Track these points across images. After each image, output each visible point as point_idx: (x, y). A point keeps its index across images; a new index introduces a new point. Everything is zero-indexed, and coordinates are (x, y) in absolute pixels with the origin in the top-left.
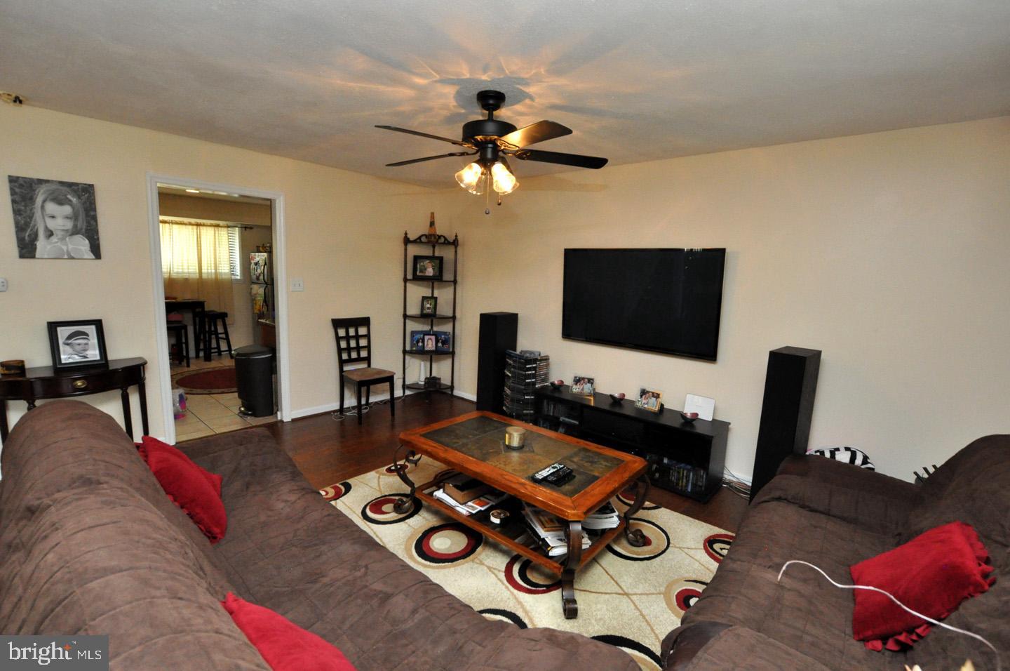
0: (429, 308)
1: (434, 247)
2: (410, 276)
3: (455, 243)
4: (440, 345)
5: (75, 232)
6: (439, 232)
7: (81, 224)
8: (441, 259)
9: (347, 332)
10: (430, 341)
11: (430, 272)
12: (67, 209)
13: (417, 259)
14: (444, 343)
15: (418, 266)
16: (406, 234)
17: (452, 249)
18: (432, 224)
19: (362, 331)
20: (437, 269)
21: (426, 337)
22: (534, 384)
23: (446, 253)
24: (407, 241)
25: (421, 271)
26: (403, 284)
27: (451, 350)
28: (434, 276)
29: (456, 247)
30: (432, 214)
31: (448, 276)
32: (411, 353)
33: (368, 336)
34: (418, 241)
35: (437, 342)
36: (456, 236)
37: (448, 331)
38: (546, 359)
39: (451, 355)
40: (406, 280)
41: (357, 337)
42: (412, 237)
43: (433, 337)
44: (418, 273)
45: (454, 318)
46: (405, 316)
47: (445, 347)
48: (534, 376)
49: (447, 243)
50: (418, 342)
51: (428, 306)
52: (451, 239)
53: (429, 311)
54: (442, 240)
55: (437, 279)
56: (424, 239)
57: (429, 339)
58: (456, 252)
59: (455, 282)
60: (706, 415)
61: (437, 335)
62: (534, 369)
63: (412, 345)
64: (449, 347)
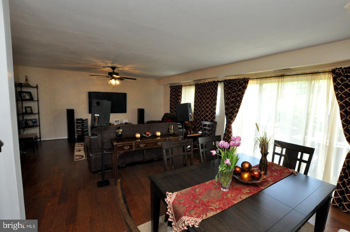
0: (29, 111)
1: (21, 88)
2: (19, 99)
3: (37, 87)
4: (33, 124)
8: (30, 93)
10: (30, 123)
11: (27, 97)
14: (35, 123)
17: (36, 89)
18: (27, 80)
20: (30, 97)
24: (16, 85)
27: (38, 124)
28: (29, 99)
29: (37, 89)
30: (26, 77)
31: (34, 99)
32: (21, 128)
34: (20, 85)
36: (37, 85)
37: (36, 118)
39: (39, 127)
40: (17, 101)
42: (18, 84)
43: (30, 121)
44: (23, 98)
45: (39, 113)
46: (19, 114)
50: (23, 124)
51: (29, 110)
54: (30, 86)
55: (31, 100)
57: (29, 122)
58: (37, 90)
59: (38, 101)
64: (37, 124)
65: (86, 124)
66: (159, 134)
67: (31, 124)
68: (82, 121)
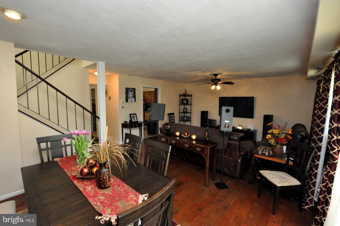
1: (185, 97)
2: (181, 103)
3: (191, 96)
4: (187, 119)
5: (133, 97)
6: (187, 94)
7: (134, 96)
8: (187, 99)
9: (170, 116)
11: (185, 102)
12: (132, 93)
13: (182, 100)
14: (188, 119)
15: (183, 101)
16: (180, 94)
18: (186, 92)
19: (173, 116)
21: (185, 117)
22: (214, 125)
23: (189, 98)
24: (180, 96)
25: (183, 102)
26: (179, 105)
27: (190, 120)
28: (186, 103)
29: (191, 97)
30: (186, 89)
31: (189, 103)
32: (181, 121)
33: (174, 117)
34: (182, 96)
35: (187, 118)
36: (191, 94)
37: (189, 116)
38: (216, 120)
40: (180, 104)
41: (172, 117)
42: (181, 95)
43: (186, 117)
44: (183, 103)
45: (191, 113)
46: (180, 113)
47: (189, 119)
48: (214, 124)
49: (189, 96)
50: (182, 118)
52: (190, 95)
53: (185, 111)
54: (187, 95)
55: (187, 104)
56: (183, 95)
59: (191, 104)
60: (252, 129)
61: (186, 116)
62: (214, 122)
63: (181, 119)
65: (213, 124)
66: (194, 137)
67: (185, 119)
68: (210, 121)
